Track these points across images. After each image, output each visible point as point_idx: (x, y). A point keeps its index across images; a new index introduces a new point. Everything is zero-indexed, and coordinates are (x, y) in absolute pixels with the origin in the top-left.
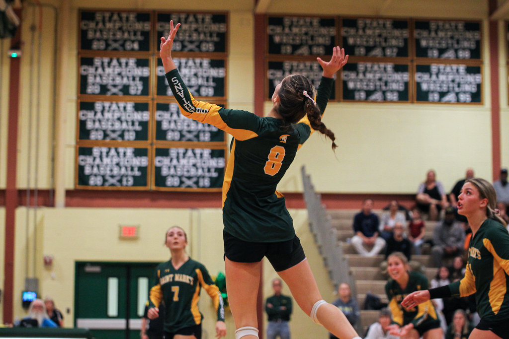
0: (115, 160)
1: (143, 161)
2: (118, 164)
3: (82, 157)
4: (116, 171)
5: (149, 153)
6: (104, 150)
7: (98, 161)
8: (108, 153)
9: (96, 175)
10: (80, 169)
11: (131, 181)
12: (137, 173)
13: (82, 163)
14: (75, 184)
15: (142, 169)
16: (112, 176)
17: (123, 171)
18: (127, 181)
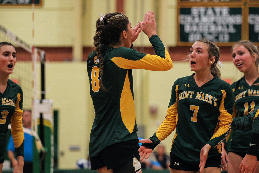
0: (213, 19)
1: (238, 19)
2: (215, 23)
3: (182, 17)
4: (213, 28)
5: (243, 12)
6: (202, 10)
7: (197, 20)
8: (205, 12)
9: (195, 33)
10: (181, 28)
11: (227, 37)
12: (232, 30)
13: (182, 22)
14: (178, 41)
15: (237, 27)
16: (210, 34)
17: (220, 29)
18: (224, 37)
